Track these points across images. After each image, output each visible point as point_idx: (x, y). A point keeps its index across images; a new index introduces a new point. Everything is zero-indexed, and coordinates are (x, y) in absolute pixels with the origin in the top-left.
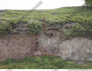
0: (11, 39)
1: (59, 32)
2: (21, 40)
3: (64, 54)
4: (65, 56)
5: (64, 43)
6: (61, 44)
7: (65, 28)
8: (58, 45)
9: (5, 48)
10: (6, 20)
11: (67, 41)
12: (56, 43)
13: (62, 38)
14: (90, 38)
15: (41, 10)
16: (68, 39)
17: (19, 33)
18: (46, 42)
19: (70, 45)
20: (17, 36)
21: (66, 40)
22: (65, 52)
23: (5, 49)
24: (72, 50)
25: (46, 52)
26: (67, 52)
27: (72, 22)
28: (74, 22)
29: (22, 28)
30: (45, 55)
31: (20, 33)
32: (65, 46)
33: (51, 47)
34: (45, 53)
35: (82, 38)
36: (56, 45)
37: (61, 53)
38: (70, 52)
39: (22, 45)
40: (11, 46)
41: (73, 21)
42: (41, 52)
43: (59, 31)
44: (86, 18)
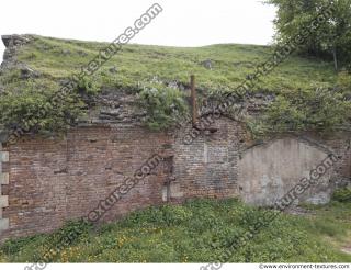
0: (77, 148)
1: (235, 123)
2: (115, 150)
3: (248, 190)
4: (250, 197)
5: (248, 156)
6: (241, 158)
7: (249, 110)
8: (233, 165)
9: (58, 184)
10: (53, 79)
11: (256, 151)
12: (225, 159)
13: (242, 141)
14: (312, 140)
15: (162, 48)
16: (257, 144)
17: (109, 127)
18: (197, 157)
19: (264, 161)
20: (100, 136)
21: (251, 147)
22: (251, 183)
23: (57, 188)
24: (270, 176)
25: (197, 187)
26: (255, 182)
27: (266, 92)
28: (271, 93)
29: (117, 107)
30: (196, 199)
31: (112, 126)
32: (250, 166)
33: (211, 171)
34: (194, 193)
35: (293, 141)
36: (226, 165)
37: (241, 188)
38: (265, 184)
39: (118, 169)
40: (79, 174)
41: (270, 89)
42: (183, 187)
43: (234, 120)
44: (298, 84)
